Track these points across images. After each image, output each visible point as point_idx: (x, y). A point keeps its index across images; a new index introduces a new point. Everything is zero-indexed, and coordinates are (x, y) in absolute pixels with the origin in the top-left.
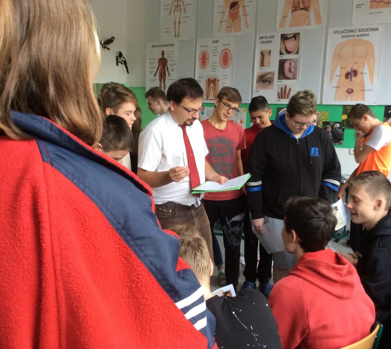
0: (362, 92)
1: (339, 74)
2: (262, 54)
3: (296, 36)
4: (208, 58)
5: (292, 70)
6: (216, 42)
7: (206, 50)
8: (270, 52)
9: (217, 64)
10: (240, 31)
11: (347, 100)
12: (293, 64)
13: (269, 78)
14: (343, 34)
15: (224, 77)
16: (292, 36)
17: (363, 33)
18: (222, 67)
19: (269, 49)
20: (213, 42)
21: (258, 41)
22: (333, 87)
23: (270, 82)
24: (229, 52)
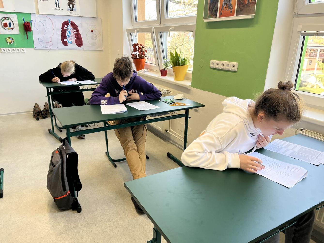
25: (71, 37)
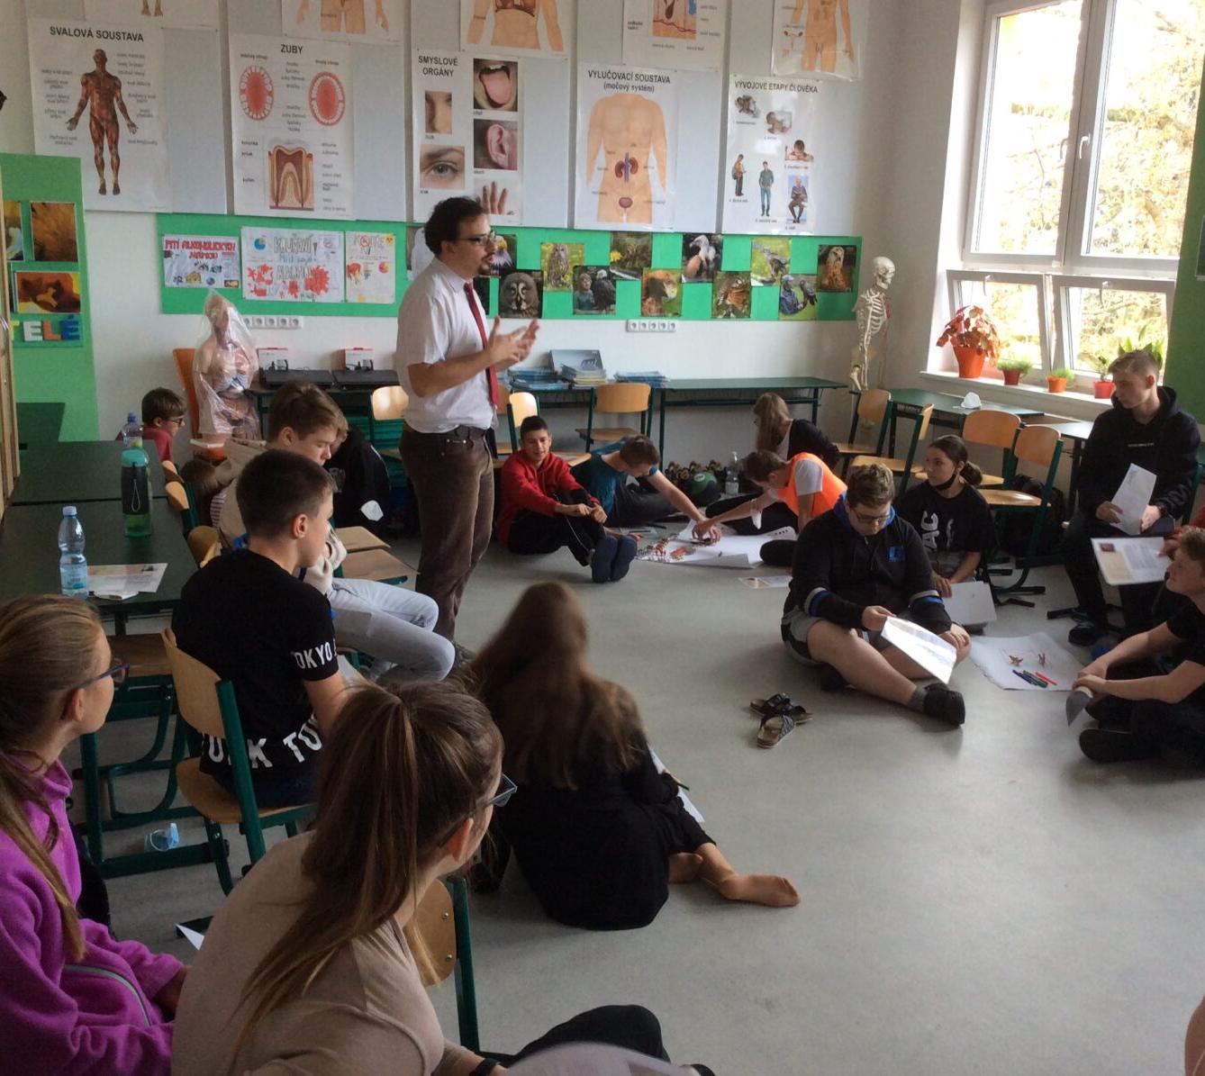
0: (647, 206)
1: (604, 166)
2: (430, 100)
3: (508, 68)
4: (270, 90)
5: (506, 147)
6: (294, 49)
7: (261, 68)
8: (449, 99)
9: (301, 112)
10: (364, 31)
11: (621, 221)
12: (506, 134)
13: (451, 162)
14: (607, 81)
15: (325, 149)
16: (499, 67)
17: (644, 83)
18: (317, 120)
19: (447, 91)
20: (284, 48)
21: (417, 68)
22: (594, 193)
23: (455, 171)
24: (335, 83)
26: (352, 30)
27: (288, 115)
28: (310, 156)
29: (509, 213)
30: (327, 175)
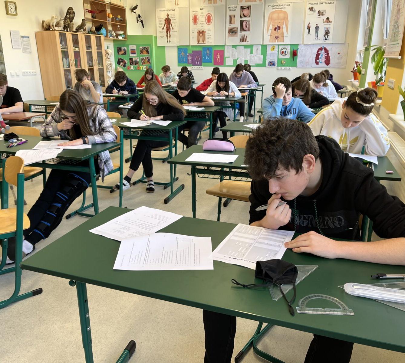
0: (282, 38)
1: (271, 28)
2: (230, 17)
3: (248, 7)
4: (198, 18)
5: (247, 26)
6: (203, 9)
7: (196, 14)
8: (235, 16)
9: (204, 23)
10: (217, 3)
11: (275, 42)
12: (247, 23)
13: (235, 31)
14: (273, 7)
15: (208, 30)
16: (246, 7)
17: (283, 7)
18: (207, 24)
19: (234, 14)
20: (201, 9)
21: (228, 9)
22: (269, 35)
23: (235, 33)
24: (211, 15)
25: (322, 59)
26: (214, 3)
27: (201, 23)
28: (205, 32)
29: (248, 42)
30: (209, 36)
